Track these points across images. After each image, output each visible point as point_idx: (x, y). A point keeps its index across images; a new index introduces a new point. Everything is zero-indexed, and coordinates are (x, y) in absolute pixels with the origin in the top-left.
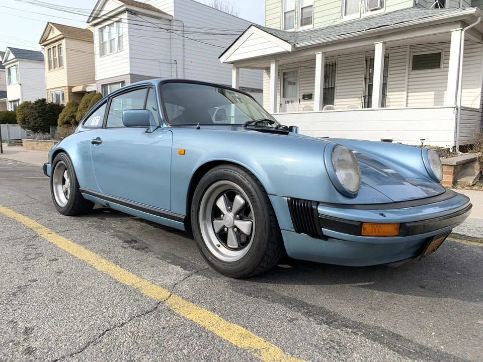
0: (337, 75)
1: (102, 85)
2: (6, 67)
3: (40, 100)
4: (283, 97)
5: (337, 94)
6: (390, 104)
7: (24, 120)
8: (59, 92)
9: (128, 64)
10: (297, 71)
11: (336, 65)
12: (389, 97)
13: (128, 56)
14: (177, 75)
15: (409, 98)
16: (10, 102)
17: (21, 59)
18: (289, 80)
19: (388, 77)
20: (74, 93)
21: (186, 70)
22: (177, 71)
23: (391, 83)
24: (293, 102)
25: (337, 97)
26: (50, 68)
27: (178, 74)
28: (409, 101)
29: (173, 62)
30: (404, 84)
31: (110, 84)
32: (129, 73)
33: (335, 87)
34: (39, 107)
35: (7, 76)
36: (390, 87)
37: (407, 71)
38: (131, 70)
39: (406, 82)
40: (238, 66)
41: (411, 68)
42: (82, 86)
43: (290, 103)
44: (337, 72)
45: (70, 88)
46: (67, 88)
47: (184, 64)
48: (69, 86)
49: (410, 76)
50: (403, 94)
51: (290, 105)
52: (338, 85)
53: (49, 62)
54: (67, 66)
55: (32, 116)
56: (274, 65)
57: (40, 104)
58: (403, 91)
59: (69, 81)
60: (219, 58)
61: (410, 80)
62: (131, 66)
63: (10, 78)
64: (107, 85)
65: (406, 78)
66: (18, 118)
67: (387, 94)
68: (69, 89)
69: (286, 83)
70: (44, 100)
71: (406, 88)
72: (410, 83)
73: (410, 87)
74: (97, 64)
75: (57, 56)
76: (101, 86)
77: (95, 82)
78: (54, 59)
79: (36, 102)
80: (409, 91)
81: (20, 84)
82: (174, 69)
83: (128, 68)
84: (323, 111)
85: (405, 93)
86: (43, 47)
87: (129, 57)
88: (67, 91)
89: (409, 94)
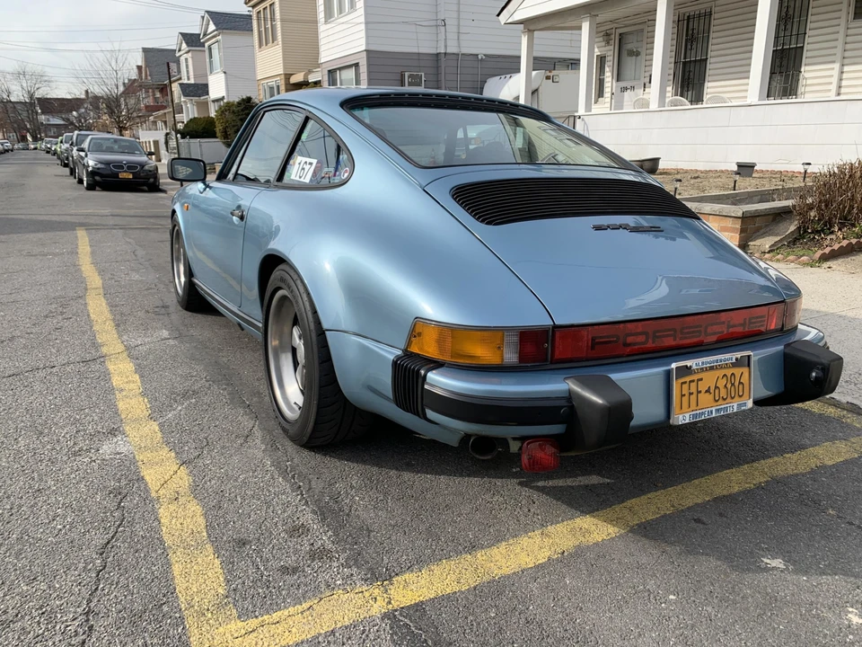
0: (712, 35)
1: (329, 71)
2: (207, 45)
3: (243, 99)
4: (618, 81)
5: (711, 72)
6: (808, 89)
7: (226, 132)
8: (272, 83)
9: (363, 34)
10: (642, 30)
11: (711, 14)
12: (806, 75)
13: (362, 19)
14: (446, 46)
15: (845, 76)
16: (214, 101)
17: (224, 31)
18: (629, 46)
19: (807, 36)
20: (294, 84)
21: (462, 37)
22: (446, 39)
23: (810, 47)
24: (633, 88)
25: (710, 78)
26: (260, 46)
27: (448, 44)
28: (844, 83)
29: (439, 22)
30: (836, 47)
31: (340, 69)
32: (364, 48)
33: (707, 59)
34: (242, 110)
35: (208, 60)
36: (809, 54)
37: (843, 22)
38: (367, 44)
39: (840, 44)
40: (531, 28)
41: (851, 15)
42: (303, 73)
43: (629, 91)
44: (712, 29)
45: (288, 76)
46: (283, 77)
47: (459, 26)
48: (285, 74)
49: (850, 32)
50: (833, 69)
51: (627, 94)
52: (713, 54)
53: (260, 32)
54: (283, 41)
55: (234, 126)
56: (588, 23)
57: (243, 107)
58: (834, 62)
59: (285, 68)
60: (498, 15)
61: (849, 39)
62: (368, 37)
63: (211, 62)
64: (335, 70)
65: (841, 36)
66: (217, 130)
67: (802, 70)
68: (286, 79)
69: (624, 53)
70: (249, 99)
71: (839, 56)
72: (848, 46)
73: (847, 54)
74: (321, 36)
75: (269, 26)
76: (327, 73)
77: (319, 66)
78: (265, 28)
79: (239, 103)
80: (846, 61)
81: (225, 73)
82: (442, 36)
83: (363, 41)
84: (666, 108)
85: (837, 66)
86: (251, 9)
87: (363, 21)
88: (283, 82)
89: (846, 69)
